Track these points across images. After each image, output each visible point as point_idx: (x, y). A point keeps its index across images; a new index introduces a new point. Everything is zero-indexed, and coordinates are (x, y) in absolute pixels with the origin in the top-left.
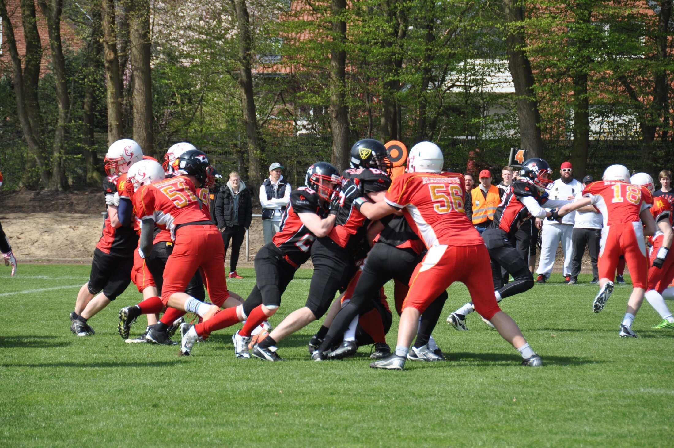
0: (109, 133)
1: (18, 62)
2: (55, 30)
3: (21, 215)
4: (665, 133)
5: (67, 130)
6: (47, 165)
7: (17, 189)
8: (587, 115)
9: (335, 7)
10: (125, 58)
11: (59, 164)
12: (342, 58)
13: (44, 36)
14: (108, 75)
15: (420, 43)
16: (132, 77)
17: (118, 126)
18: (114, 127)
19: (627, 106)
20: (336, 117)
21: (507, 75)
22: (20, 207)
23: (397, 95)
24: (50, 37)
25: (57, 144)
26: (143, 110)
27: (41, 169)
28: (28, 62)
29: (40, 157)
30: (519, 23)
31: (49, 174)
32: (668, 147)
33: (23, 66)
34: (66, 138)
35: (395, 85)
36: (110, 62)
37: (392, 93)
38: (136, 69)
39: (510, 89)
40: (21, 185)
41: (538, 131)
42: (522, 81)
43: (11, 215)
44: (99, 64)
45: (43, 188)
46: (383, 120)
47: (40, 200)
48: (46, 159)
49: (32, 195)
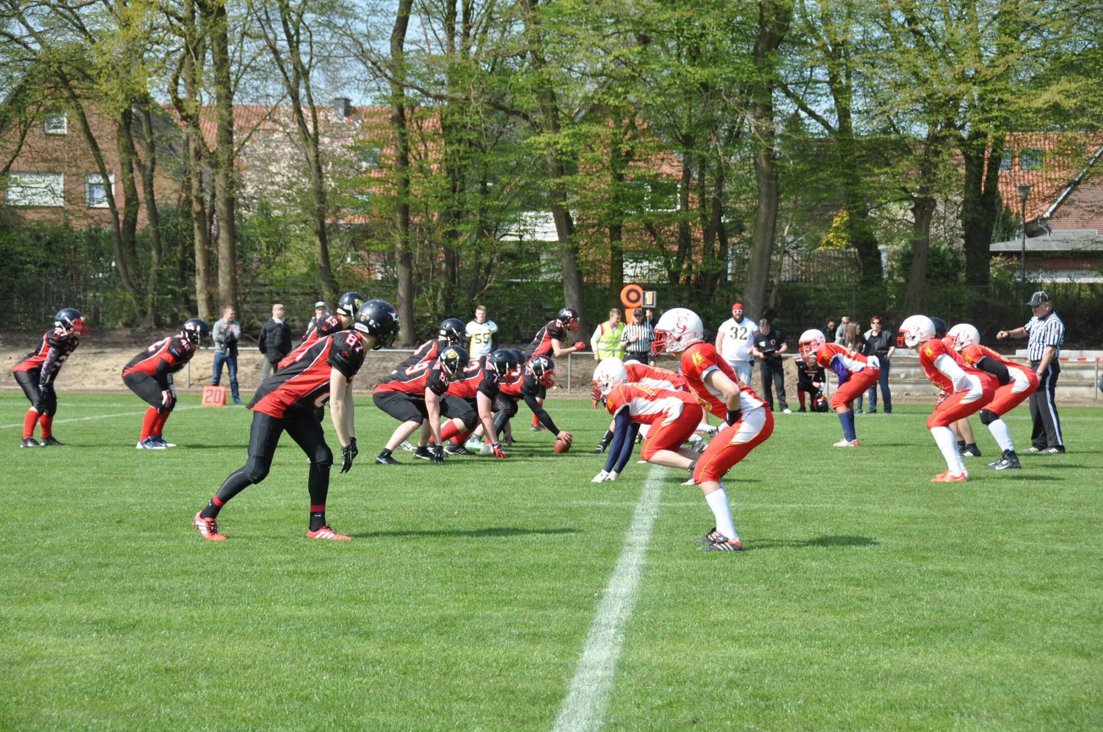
0: (197, 277)
1: (116, 214)
2: (149, 185)
3: (118, 349)
4: (689, 278)
5: (159, 274)
6: (142, 305)
7: (117, 327)
8: (622, 262)
9: (399, 166)
10: (213, 211)
11: (153, 304)
12: (405, 210)
13: (140, 190)
14: (196, 225)
15: (475, 197)
16: (218, 227)
17: (205, 270)
18: (201, 271)
19: (655, 254)
20: (401, 262)
21: (552, 226)
22: (118, 343)
23: (455, 243)
24: (145, 192)
25: (150, 287)
26: (227, 255)
27: (137, 309)
28: (126, 215)
29: (136, 299)
30: (558, 181)
31: (144, 313)
32: (691, 289)
33: (121, 217)
34: (159, 281)
35: (454, 234)
36: (198, 213)
37: (450, 242)
38: (221, 220)
39: (554, 237)
40: (120, 323)
41: (580, 274)
42: (565, 230)
43: (108, 350)
44: (187, 215)
45: (138, 326)
46: (444, 265)
47: (137, 337)
48: (141, 301)
49: (128, 332)
